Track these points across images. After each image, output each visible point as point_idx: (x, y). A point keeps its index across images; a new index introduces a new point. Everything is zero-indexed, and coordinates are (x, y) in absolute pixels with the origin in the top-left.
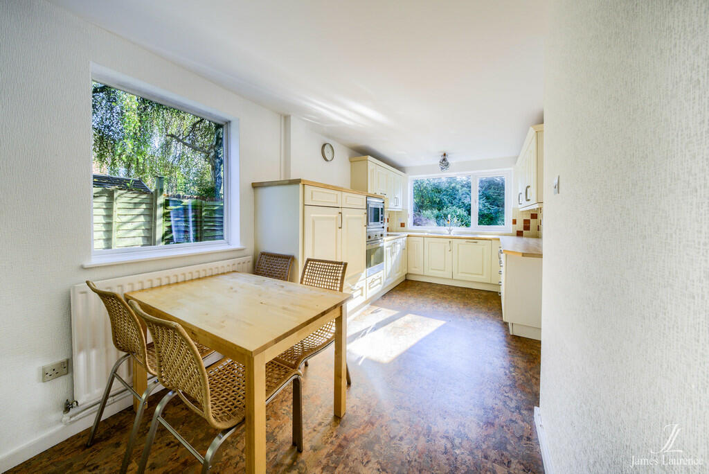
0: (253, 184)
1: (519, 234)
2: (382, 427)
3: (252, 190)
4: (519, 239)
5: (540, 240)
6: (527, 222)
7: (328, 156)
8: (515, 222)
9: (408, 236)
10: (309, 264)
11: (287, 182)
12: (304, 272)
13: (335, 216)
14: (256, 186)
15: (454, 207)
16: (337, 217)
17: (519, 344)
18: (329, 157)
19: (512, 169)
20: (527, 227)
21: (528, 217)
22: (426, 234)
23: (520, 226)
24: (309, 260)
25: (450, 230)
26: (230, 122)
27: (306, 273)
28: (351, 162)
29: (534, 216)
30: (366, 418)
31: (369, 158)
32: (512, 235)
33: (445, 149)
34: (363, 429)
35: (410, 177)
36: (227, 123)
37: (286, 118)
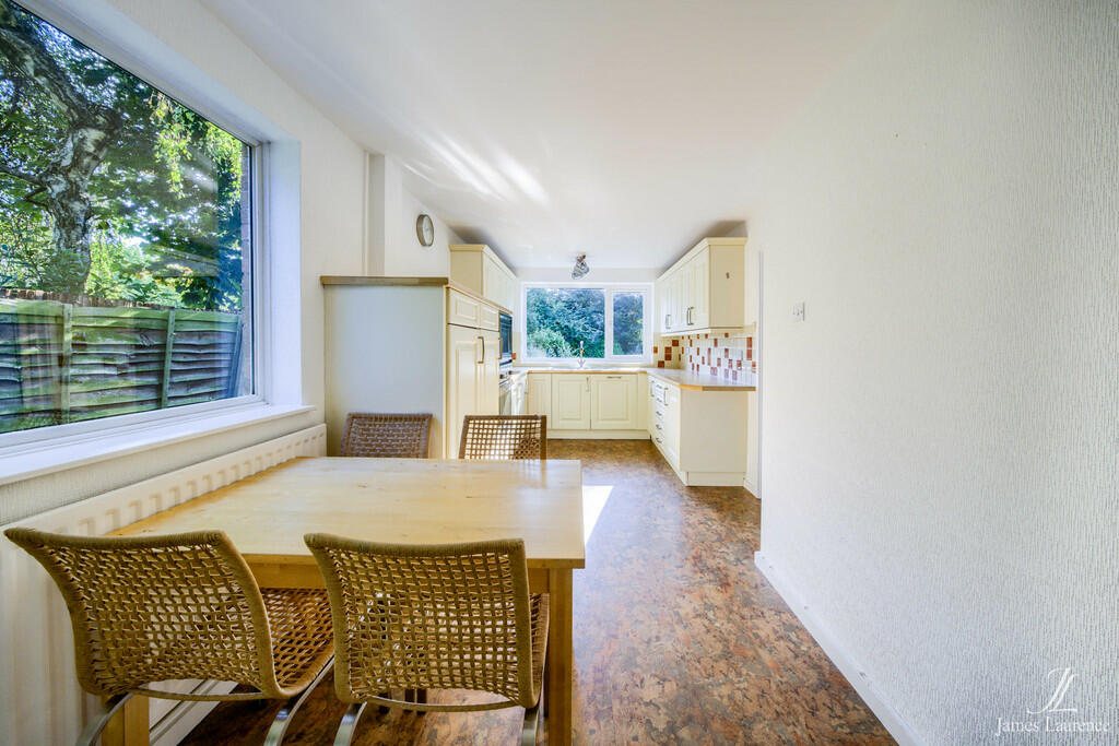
0: (322, 278)
1: (661, 365)
2: (628, 635)
3: (320, 290)
4: (661, 370)
5: (682, 372)
6: (668, 350)
7: (427, 237)
8: (656, 350)
9: (529, 373)
10: (471, 426)
11: (417, 281)
12: (464, 439)
13: (475, 342)
14: (327, 283)
15: (548, 329)
16: (476, 345)
17: (700, 495)
18: (427, 241)
19: (652, 284)
20: (668, 357)
21: (670, 345)
22: (550, 369)
23: (661, 355)
24: (468, 419)
25: (581, 363)
26: (269, 143)
27: (469, 441)
28: (451, 251)
29: (675, 343)
30: (603, 634)
31: (486, 249)
32: (653, 367)
33: (583, 250)
34: (610, 648)
35: (523, 283)
36: (261, 144)
37: (374, 160)
